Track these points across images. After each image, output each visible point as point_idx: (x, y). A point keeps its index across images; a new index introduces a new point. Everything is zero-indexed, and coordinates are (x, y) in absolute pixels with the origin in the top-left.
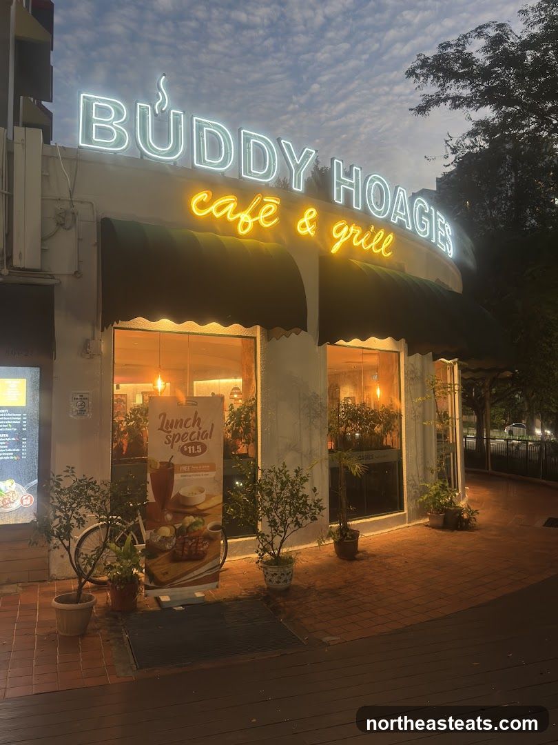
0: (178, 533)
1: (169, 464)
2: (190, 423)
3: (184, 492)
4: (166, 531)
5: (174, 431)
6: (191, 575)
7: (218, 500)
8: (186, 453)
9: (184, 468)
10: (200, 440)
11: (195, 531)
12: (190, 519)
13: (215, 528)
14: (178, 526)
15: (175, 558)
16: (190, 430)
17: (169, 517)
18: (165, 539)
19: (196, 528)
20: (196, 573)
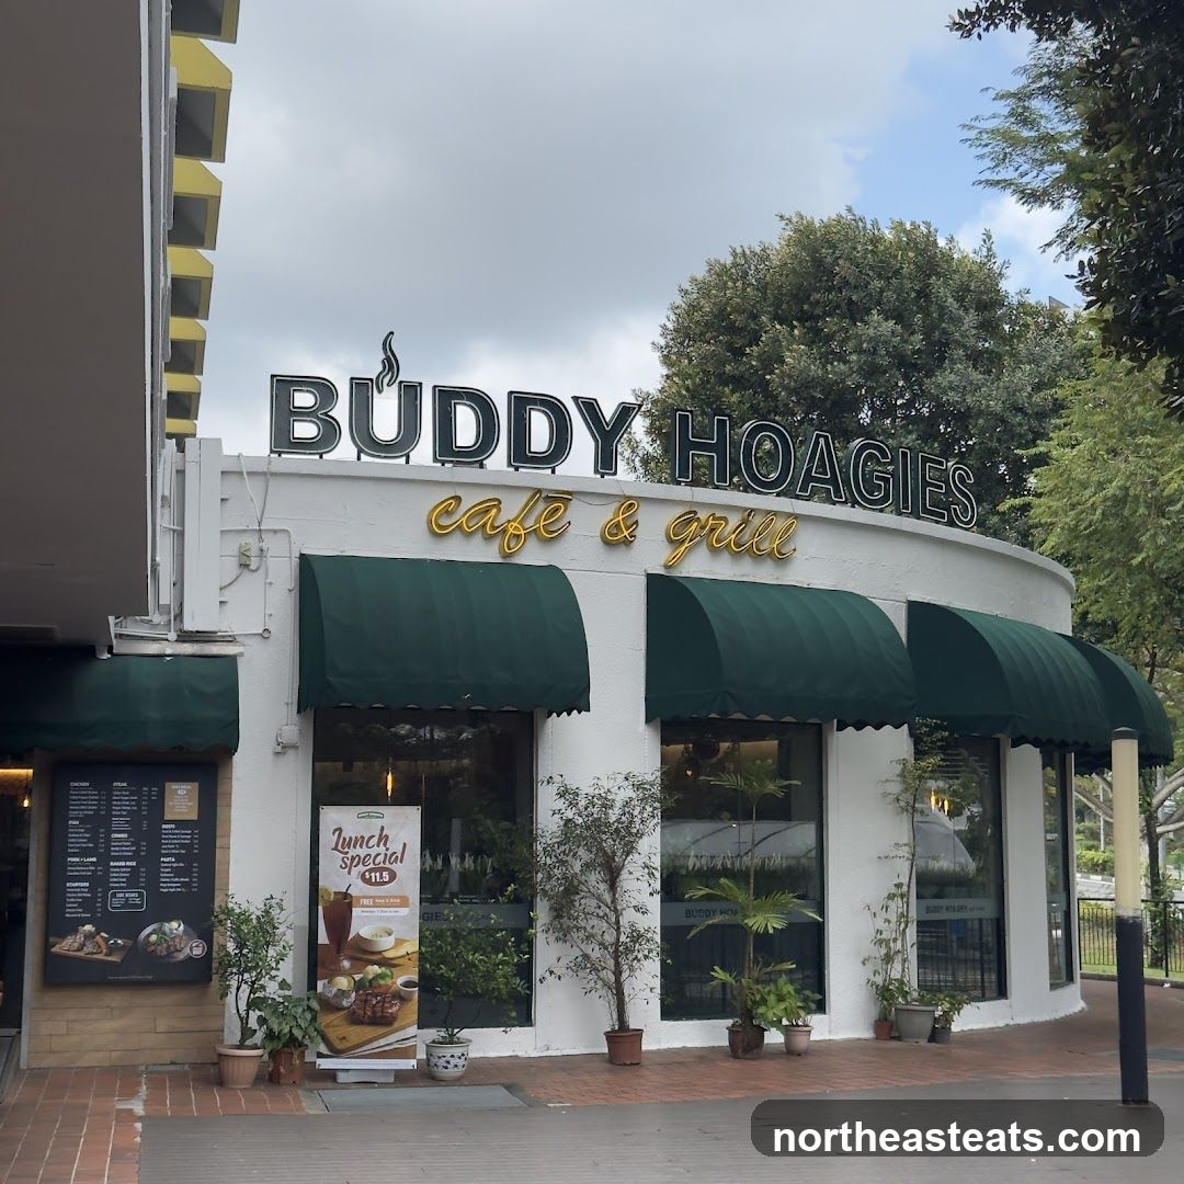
0: (359, 986)
1: (346, 895)
2: (374, 841)
3: (365, 932)
4: (343, 982)
5: (352, 852)
6: (375, 1044)
7: (412, 946)
8: (368, 881)
9: (366, 902)
10: (387, 865)
11: (380, 986)
12: (374, 970)
13: (408, 984)
14: (357, 977)
15: (355, 1019)
16: (373, 852)
17: (346, 964)
18: (342, 993)
19: (382, 982)
20: (382, 1042)
